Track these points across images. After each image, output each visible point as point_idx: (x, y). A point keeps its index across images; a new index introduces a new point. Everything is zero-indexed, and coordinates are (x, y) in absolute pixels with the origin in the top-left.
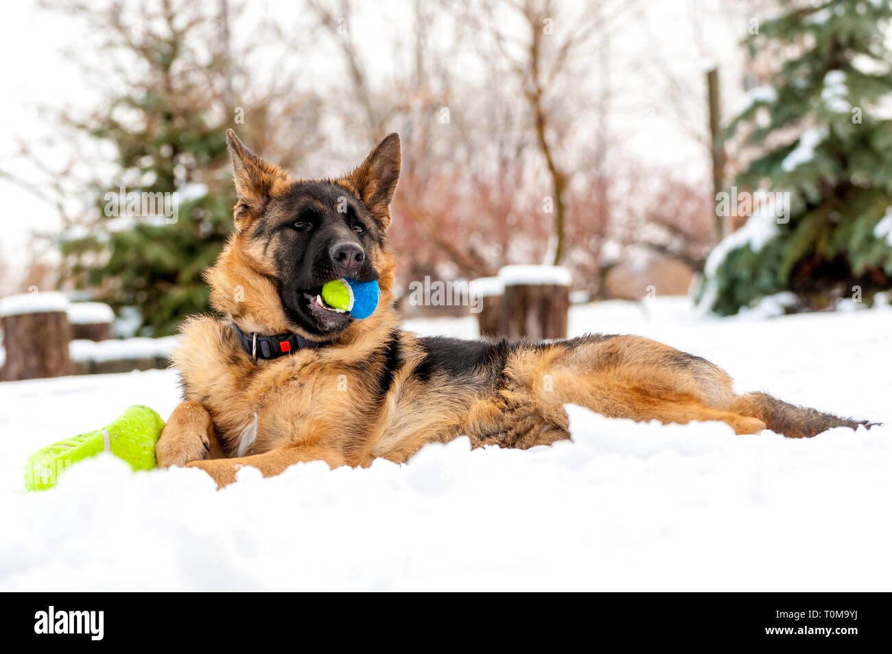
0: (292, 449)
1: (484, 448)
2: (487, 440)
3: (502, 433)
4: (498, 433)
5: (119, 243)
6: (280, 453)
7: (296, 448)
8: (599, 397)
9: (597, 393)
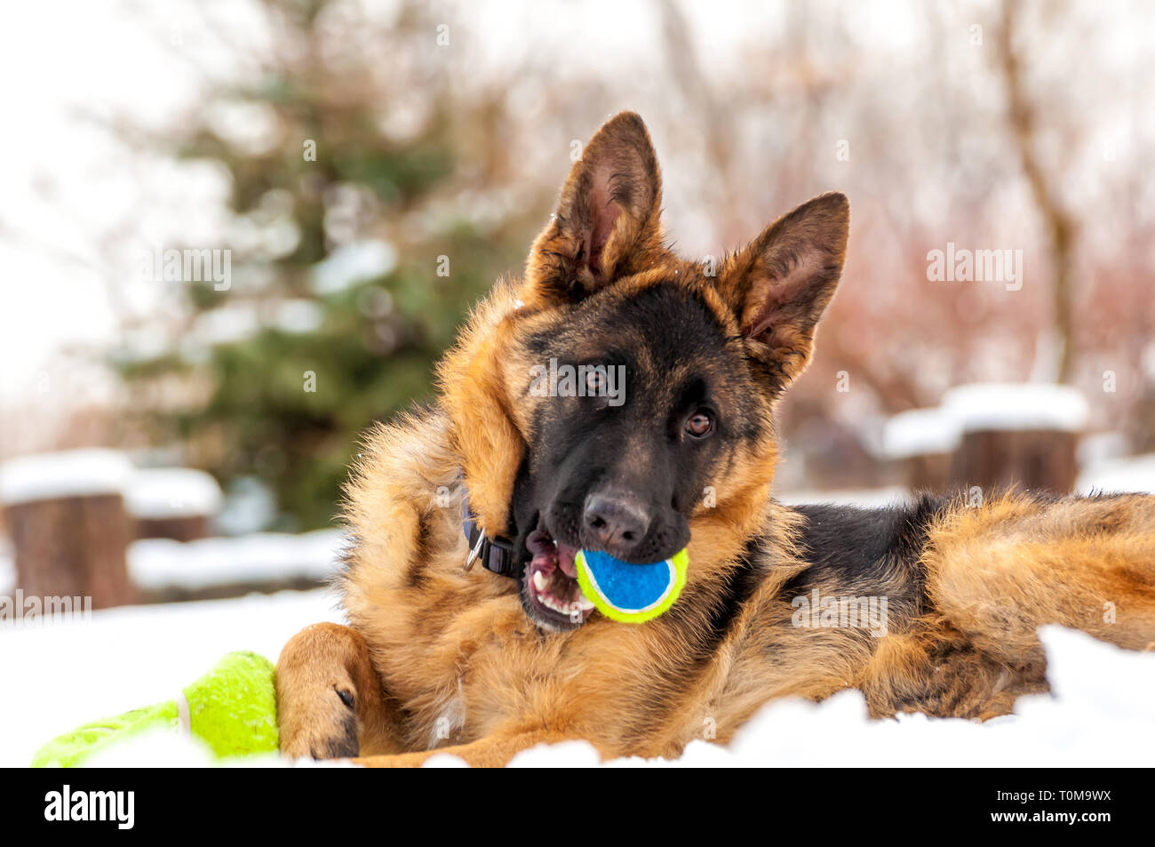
0: (522, 736)
1: (897, 720)
2: (906, 707)
3: (934, 697)
4: (927, 698)
5: (227, 361)
6: (498, 744)
7: (530, 734)
8: (1051, 580)
9: (1047, 574)
